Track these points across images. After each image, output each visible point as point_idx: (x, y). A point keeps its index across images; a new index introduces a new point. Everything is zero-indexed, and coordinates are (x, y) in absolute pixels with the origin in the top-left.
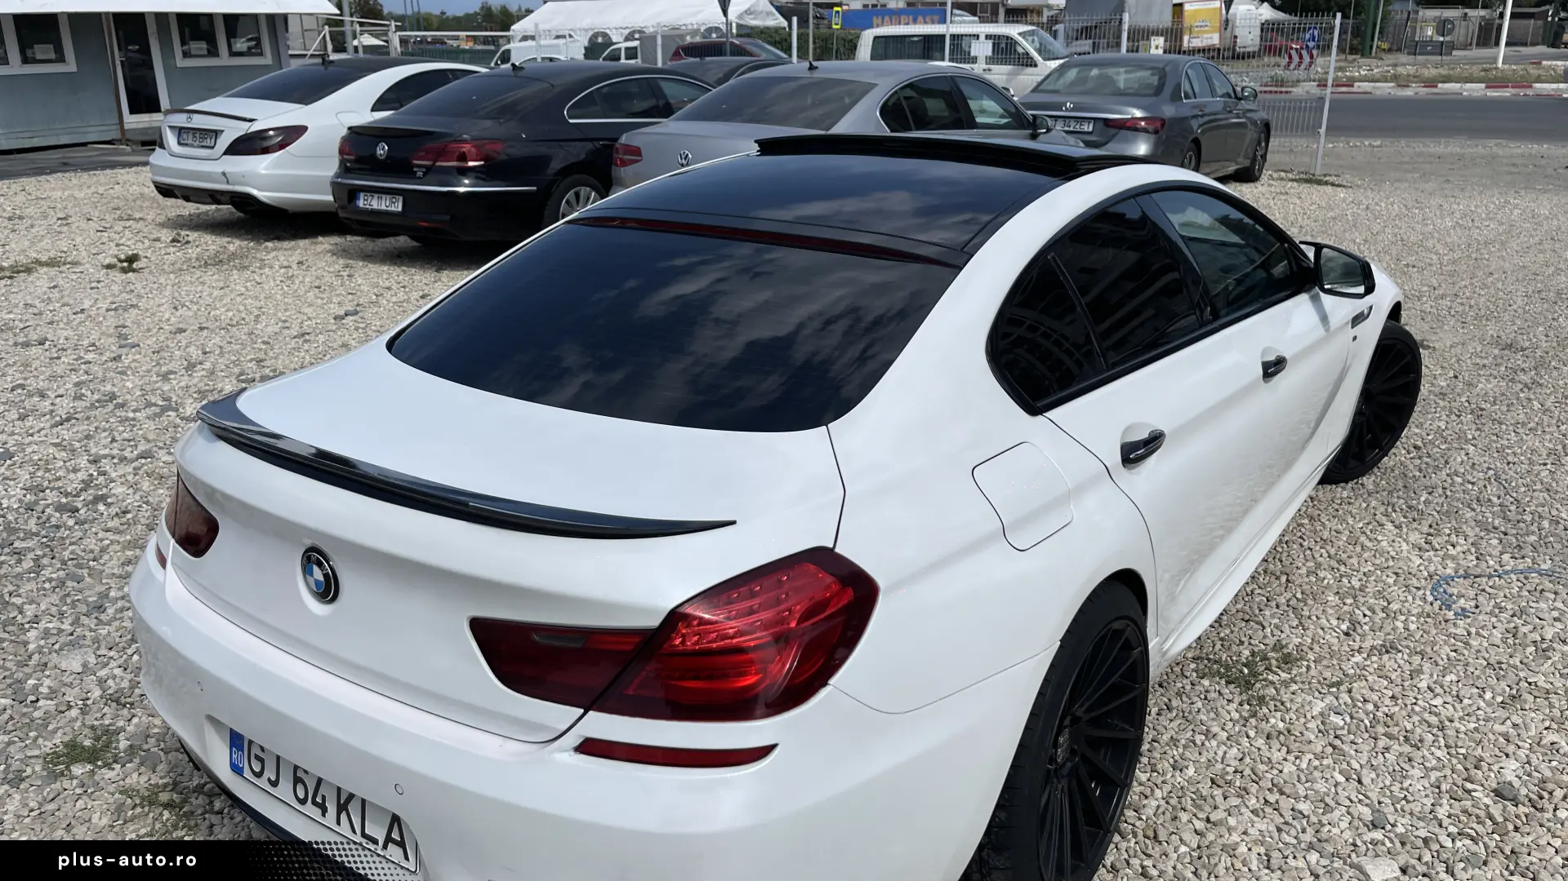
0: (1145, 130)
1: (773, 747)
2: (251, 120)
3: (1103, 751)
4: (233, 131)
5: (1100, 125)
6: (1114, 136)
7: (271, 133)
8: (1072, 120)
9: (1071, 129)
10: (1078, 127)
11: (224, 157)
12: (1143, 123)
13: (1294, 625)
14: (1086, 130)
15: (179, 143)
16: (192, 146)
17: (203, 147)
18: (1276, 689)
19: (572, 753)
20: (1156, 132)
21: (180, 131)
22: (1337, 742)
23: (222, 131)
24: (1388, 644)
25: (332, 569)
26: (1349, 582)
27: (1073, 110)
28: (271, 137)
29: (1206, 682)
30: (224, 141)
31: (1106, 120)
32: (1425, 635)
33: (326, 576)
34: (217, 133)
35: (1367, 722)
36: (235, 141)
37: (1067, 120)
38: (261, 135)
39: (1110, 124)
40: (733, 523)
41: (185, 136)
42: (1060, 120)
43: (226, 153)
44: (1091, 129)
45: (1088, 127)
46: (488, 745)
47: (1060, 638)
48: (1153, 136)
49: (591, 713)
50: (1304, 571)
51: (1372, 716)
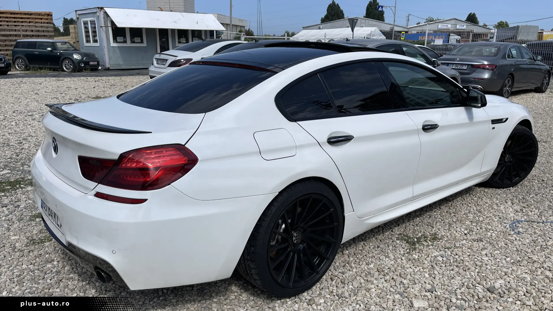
0: (488, 69)
1: (146, 200)
2: (176, 56)
3: (322, 247)
4: (171, 59)
5: (470, 66)
6: (475, 71)
7: (182, 60)
8: (459, 65)
9: (459, 68)
10: (461, 67)
11: (168, 68)
12: (487, 66)
13: (446, 229)
14: (464, 68)
15: (157, 64)
16: (160, 64)
17: (163, 64)
18: (424, 247)
19: (93, 196)
20: (493, 70)
21: (158, 60)
22: (435, 266)
23: (168, 60)
24: (479, 239)
25: (56, 144)
26: (479, 219)
27: (459, 61)
28: (182, 61)
29: (398, 242)
30: (168, 63)
31: (472, 65)
32: (497, 238)
33: (55, 145)
34: (167, 60)
35: (452, 261)
36: (171, 62)
37: (457, 65)
38: (179, 61)
39: (474, 66)
40: (151, 132)
41: (158, 61)
42: (455, 65)
43: (168, 67)
44: (466, 68)
45: (465, 67)
46: (77, 193)
47: (279, 191)
48: (491, 71)
49: (99, 184)
50: (463, 213)
51: (455, 259)
